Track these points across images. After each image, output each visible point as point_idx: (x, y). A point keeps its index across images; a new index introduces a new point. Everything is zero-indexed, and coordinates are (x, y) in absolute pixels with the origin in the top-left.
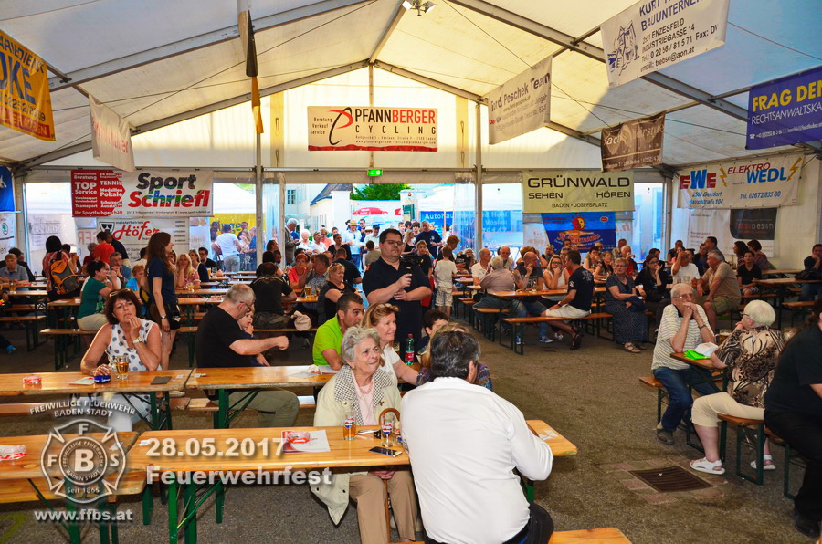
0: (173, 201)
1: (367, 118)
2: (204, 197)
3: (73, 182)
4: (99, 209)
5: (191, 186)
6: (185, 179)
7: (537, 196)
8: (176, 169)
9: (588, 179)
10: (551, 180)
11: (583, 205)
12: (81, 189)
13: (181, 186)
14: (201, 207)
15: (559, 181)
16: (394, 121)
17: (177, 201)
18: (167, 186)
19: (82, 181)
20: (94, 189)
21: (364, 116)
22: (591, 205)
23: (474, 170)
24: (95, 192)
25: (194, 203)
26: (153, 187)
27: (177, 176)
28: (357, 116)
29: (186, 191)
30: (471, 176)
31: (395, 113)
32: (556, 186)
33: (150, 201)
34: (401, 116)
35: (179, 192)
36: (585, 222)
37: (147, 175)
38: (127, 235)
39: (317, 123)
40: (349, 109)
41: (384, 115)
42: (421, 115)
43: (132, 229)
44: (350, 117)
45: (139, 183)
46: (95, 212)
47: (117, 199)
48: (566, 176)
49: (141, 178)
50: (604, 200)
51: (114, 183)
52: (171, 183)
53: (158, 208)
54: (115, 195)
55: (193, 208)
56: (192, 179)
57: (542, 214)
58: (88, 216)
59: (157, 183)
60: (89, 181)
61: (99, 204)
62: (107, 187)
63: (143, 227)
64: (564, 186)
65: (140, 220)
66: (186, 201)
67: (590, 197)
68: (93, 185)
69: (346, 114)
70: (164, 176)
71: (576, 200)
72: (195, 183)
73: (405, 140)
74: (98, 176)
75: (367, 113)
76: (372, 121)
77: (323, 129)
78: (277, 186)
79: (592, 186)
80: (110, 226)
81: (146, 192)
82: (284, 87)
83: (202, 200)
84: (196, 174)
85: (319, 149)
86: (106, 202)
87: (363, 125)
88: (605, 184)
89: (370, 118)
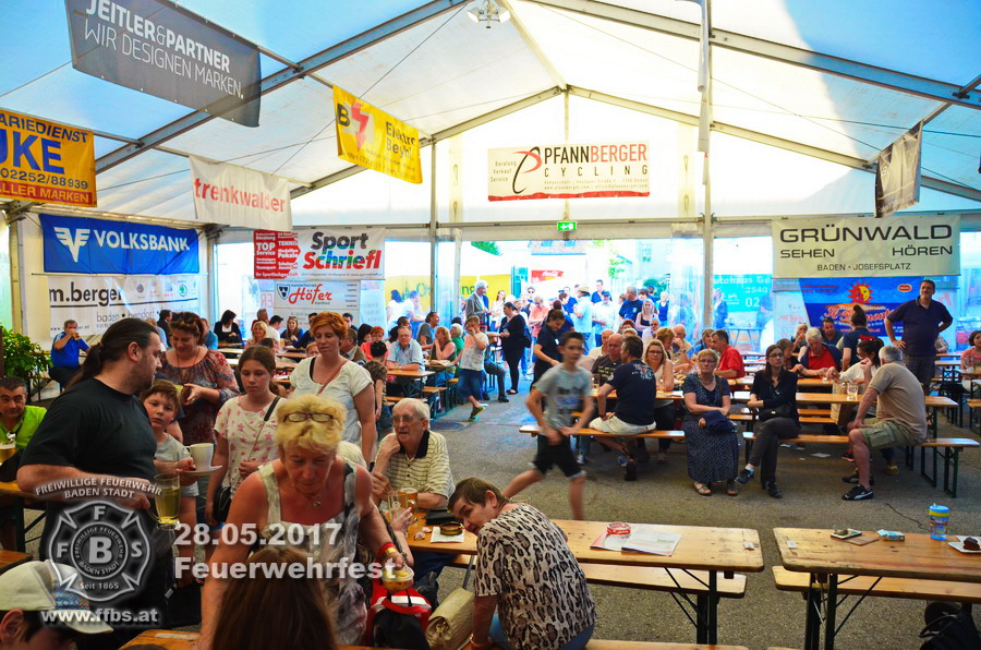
0: (345, 262)
1: (559, 159)
2: (375, 258)
3: (255, 241)
4: (276, 271)
5: (363, 246)
6: (358, 238)
7: (794, 254)
8: (349, 227)
9: (878, 229)
10: (816, 231)
11: (869, 267)
12: (262, 250)
13: (353, 245)
14: (372, 270)
15: (830, 233)
16: (593, 161)
17: (349, 262)
18: (340, 245)
19: (262, 241)
20: (273, 250)
21: (556, 156)
22: (882, 267)
23: (701, 220)
24: (274, 253)
25: (365, 265)
26: (326, 247)
27: (349, 234)
28: (546, 157)
29: (358, 251)
30: (694, 227)
31: (595, 150)
32: (824, 239)
33: (323, 262)
34: (603, 154)
35: (351, 252)
36: (870, 291)
37: (321, 234)
38: (302, 299)
39: (498, 168)
40: (537, 148)
41: (581, 154)
42: (628, 151)
43: (306, 292)
44: (539, 159)
45: (313, 243)
46: (273, 274)
47: (293, 260)
48: (841, 225)
49: (315, 238)
50: (905, 259)
51: (291, 243)
52: (343, 243)
53: (331, 270)
54: (291, 256)
55: (364, 270)
56: (364, 238)
57: (801, 280)
58: (267, 277)
59: (330, 243)
60: (269, 241)
61: (277, 265)
62: (284, 248)
63: (317, 290)
64: (838, 238)
65: (313, 283)
66: (357, 263)
67: (881, 255)
68: (272, 245)
69: (535, 156)
70: (337, 234)
71: (855, 259)
72: (367, 242)
73: (607, 184)
74: (276, 236)
75: (559, 152)
76: (565, 161)
77: (505, 175)
78: (453, 244)
79: (885, 238)
80: (286, 289)
81: (319, 252)
82: (462, 128)
83: (373, 261)
84: (367, 232)
85: (500, 199)
86: (283, 264)
87: (553, 167)
88: (907, 235)
89: (563, 159)
